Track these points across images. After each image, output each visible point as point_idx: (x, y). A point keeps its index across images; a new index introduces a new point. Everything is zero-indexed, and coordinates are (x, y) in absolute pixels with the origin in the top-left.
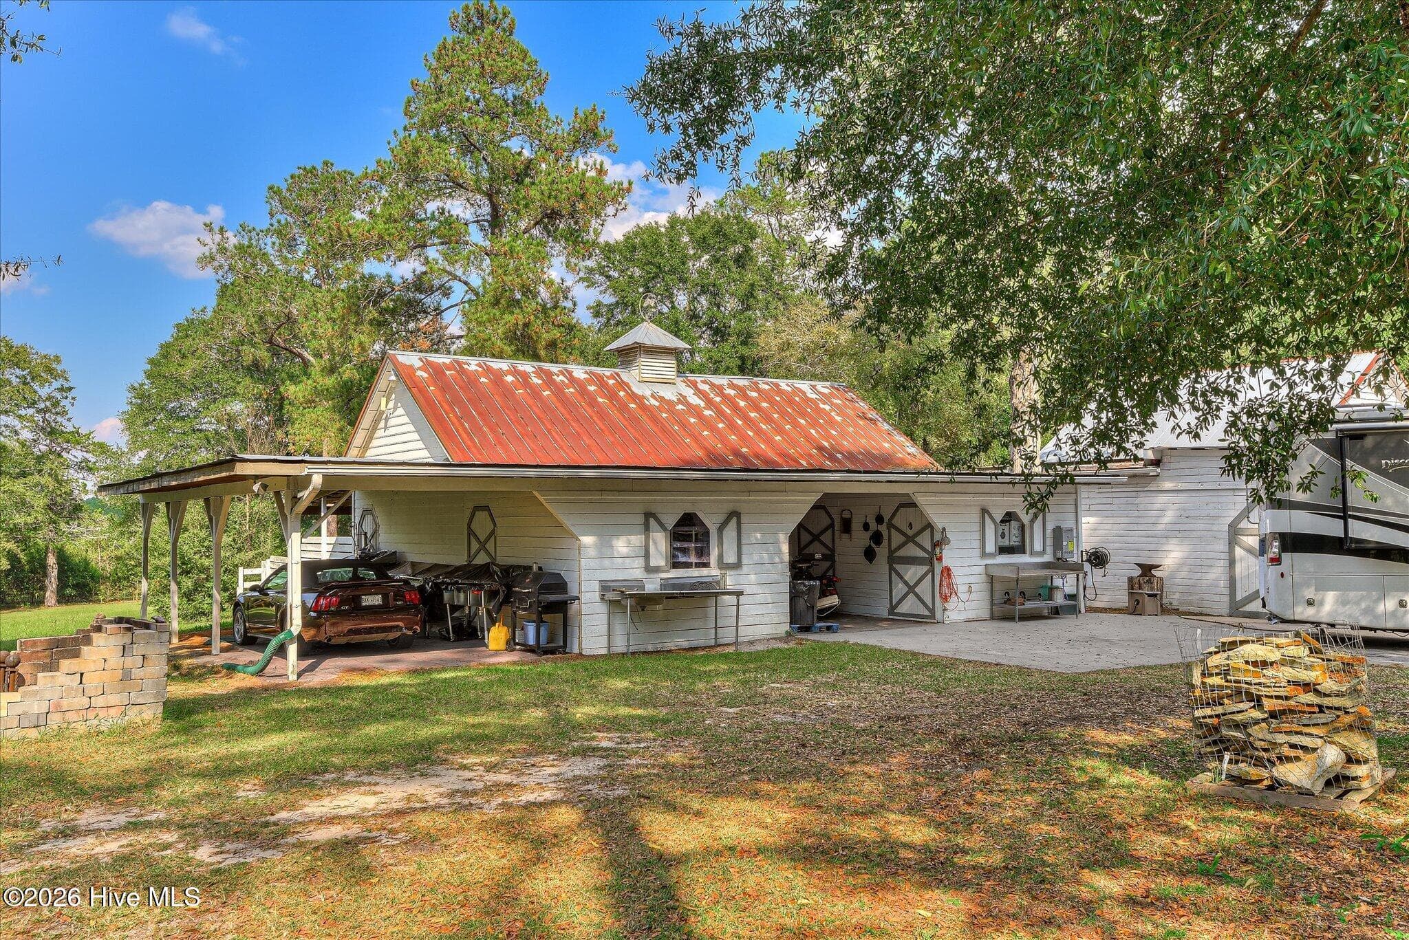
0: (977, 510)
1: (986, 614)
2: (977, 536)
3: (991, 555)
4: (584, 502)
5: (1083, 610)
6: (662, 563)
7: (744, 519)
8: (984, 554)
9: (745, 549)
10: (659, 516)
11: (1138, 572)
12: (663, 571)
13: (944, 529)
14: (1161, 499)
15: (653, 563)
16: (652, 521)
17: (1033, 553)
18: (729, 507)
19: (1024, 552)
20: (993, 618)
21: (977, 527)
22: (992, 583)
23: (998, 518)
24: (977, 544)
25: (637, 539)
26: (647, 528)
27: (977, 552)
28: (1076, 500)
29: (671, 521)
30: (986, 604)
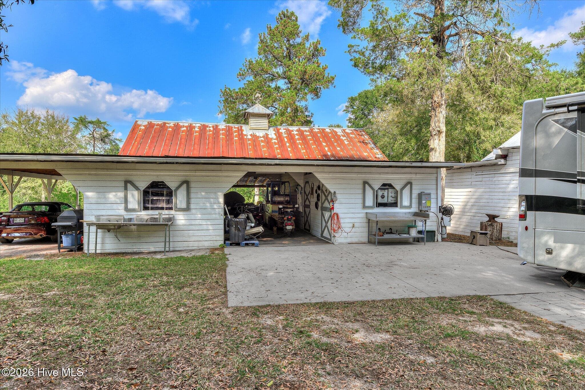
0: (361, 182)
1: (366, 240)
2: (361, 196)
3: (369, 207)
4: (85, 174)
5: (440, 239)
6: (136, 207)
7: (192, 185)
8: (364, 207)
9: (192, 201)
10: (135, 182)
11: (487, 219)
12: (138, 211)
13: (335, 192)
14: (508, 177)
15: (130, 206)
16: (129, 185)
17: (402, 207)
18: (183, 179)
19: (397, 206)
20: (370, 242)
21: (361, 191)
22: (369, 223)
23: (376, 187)
24: (360, 201)
25: (121, 194)
26: (126, 188)
27: (361, 206)
28: (437, 177)
29: (143, 185)
30: (366, 234)
